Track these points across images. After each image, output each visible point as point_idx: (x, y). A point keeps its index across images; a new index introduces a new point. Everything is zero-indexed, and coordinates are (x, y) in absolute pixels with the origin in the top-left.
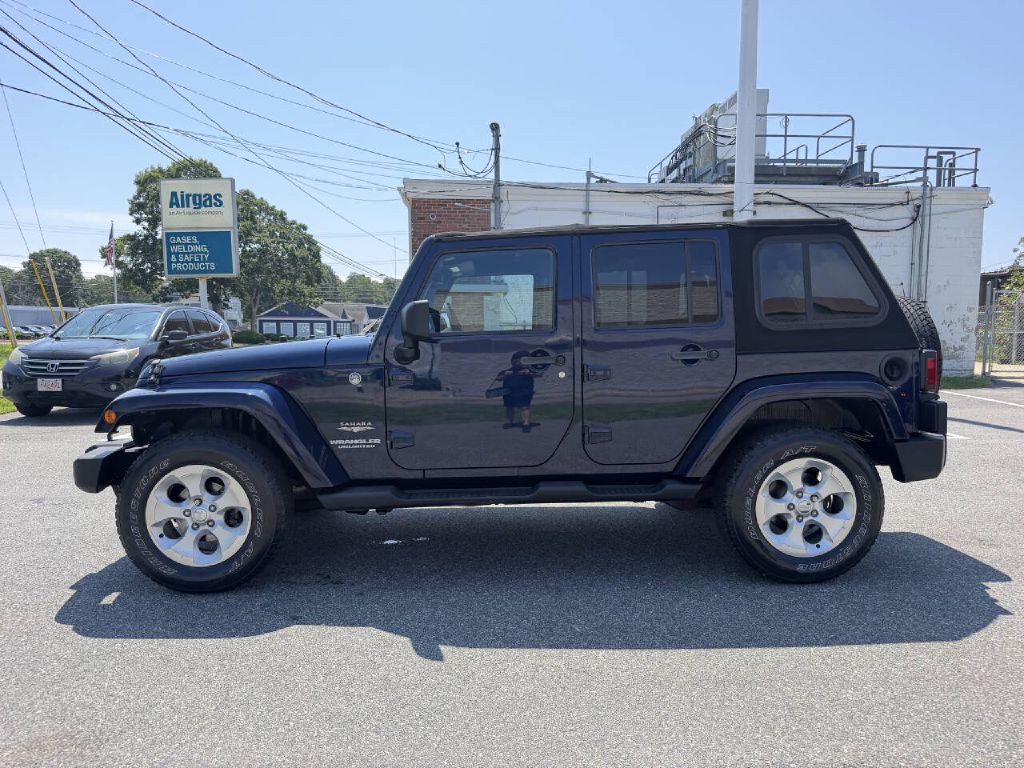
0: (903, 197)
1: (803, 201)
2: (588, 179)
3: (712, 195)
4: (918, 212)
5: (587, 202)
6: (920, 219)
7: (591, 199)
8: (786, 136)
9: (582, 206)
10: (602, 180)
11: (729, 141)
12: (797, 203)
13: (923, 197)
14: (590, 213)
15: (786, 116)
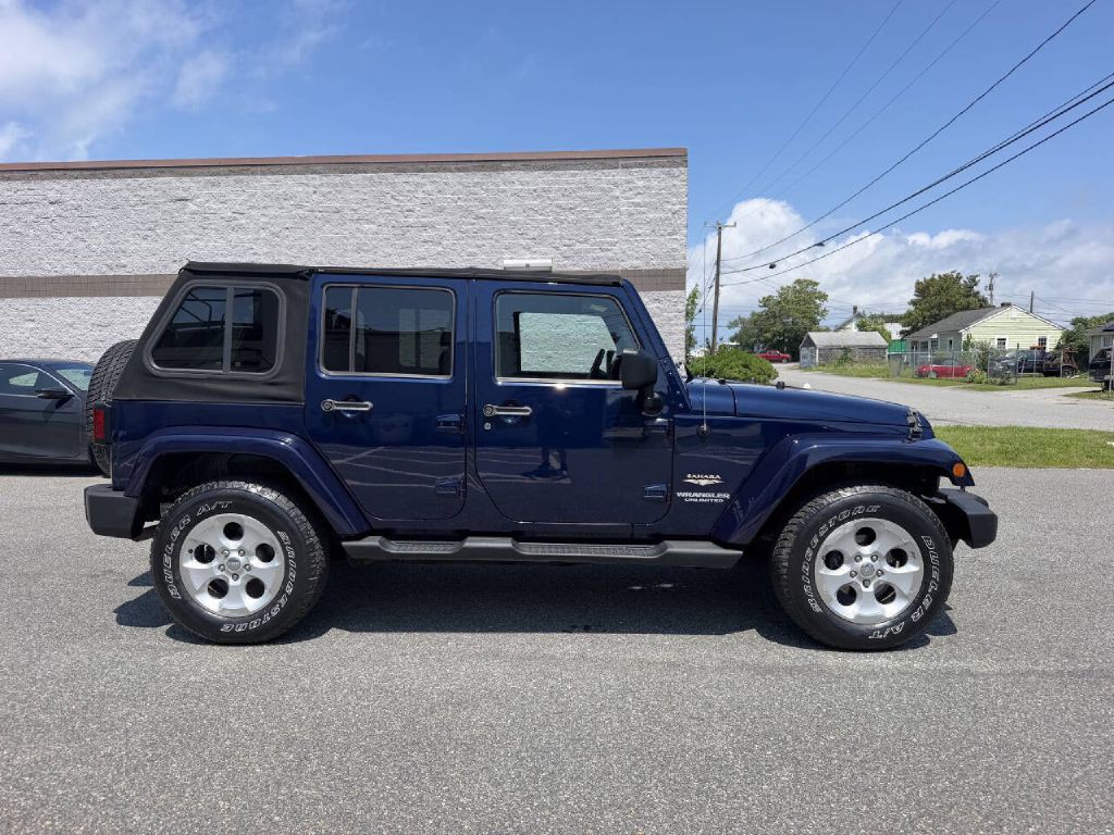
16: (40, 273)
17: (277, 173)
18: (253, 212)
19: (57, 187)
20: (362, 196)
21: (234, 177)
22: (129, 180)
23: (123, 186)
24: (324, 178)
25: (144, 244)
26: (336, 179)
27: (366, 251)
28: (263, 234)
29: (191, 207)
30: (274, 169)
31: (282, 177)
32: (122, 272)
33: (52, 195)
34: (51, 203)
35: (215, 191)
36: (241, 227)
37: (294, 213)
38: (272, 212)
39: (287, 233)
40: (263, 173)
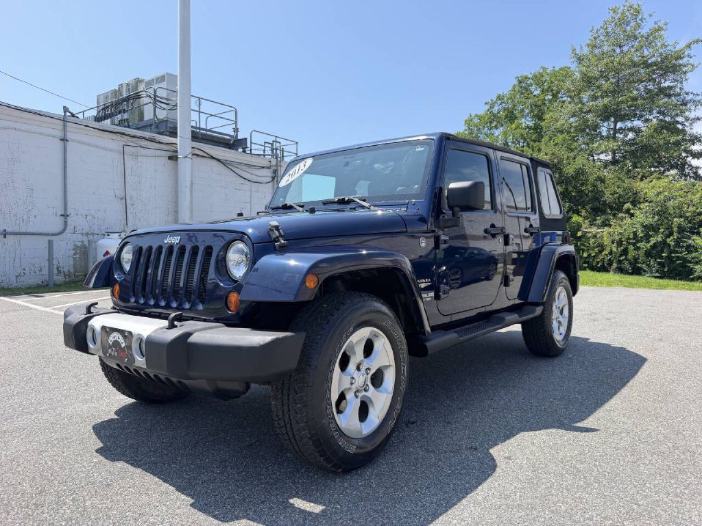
0: (267, 164)
1: (217, 157)
2: (65, 112)
3: (161, 143)
4: (275, 173)
5: (65, 130)
6: (276, 178)
7: (68, 129)
8: (200, 112)
9: (60, 134)
10: (73, 115)
11: (170, 107)
12: (214, 158)
13: (277, 166)
14: (67, 141)
15: (199, 98)
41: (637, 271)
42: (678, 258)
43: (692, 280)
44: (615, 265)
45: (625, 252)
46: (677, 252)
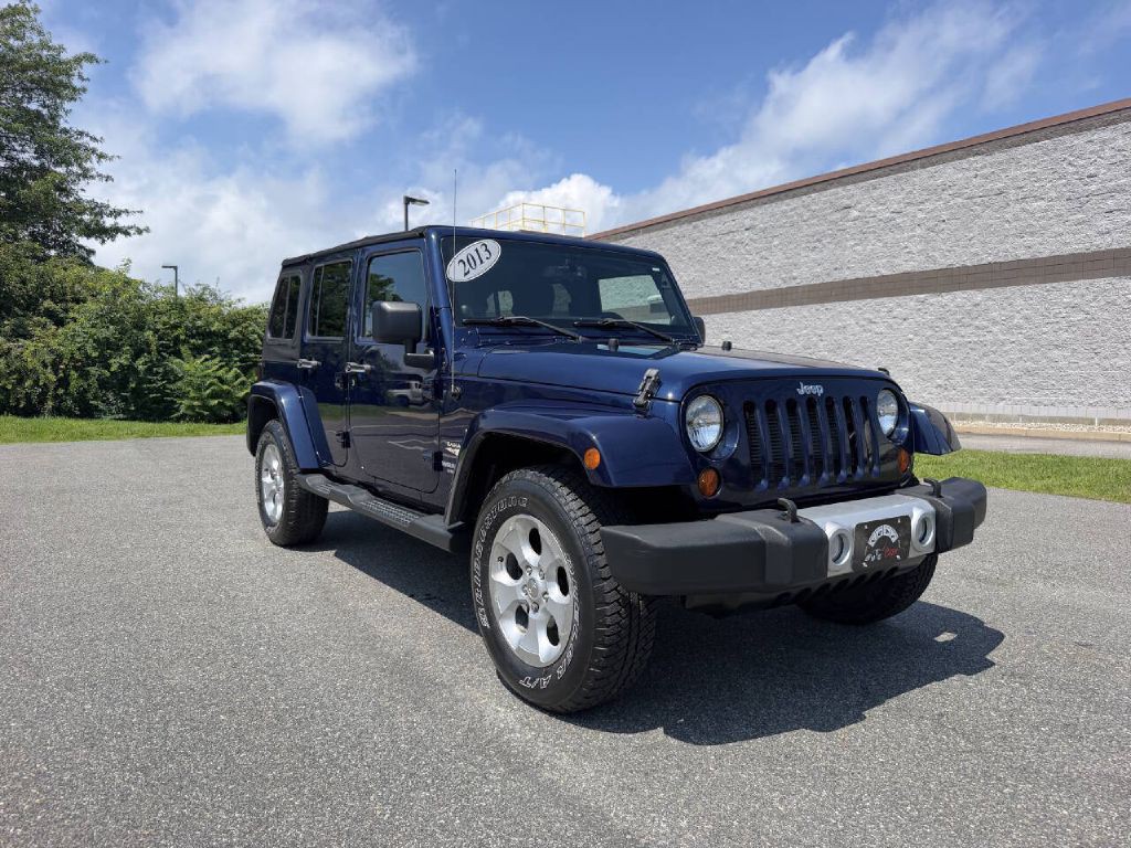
16: (734, 292)
17: (937, 163)
18: (910, 209)
19: (751, 214)
20: (1030, 170)
21: (894, 176)
22: (804, 198)
23: (800, 202)
24: (987, 158)
25: (813, 256)
26: (1000, 156)
27: (1032, 234)
28: (918, 231)
29: (855, 213)
30: (934, 159)
31: (941, 166)
32: (793, 284)
33: (748, 223)
34: (747, 229)
35: (875, 194)
36: (898, 227)
37: (952, 202)
38: (928, 206)
39: (943, 226)
40: (923, 167)
41: (88, 412)
42: (151, 391)
43: (178, 420)
44: (50, 404)
45: (64, 382)
46: (150, 382)
